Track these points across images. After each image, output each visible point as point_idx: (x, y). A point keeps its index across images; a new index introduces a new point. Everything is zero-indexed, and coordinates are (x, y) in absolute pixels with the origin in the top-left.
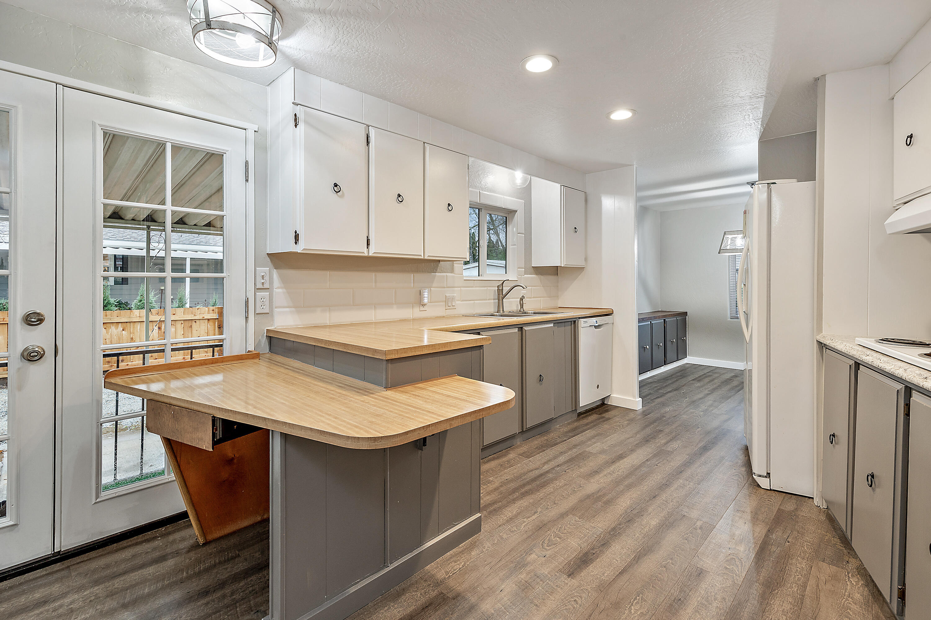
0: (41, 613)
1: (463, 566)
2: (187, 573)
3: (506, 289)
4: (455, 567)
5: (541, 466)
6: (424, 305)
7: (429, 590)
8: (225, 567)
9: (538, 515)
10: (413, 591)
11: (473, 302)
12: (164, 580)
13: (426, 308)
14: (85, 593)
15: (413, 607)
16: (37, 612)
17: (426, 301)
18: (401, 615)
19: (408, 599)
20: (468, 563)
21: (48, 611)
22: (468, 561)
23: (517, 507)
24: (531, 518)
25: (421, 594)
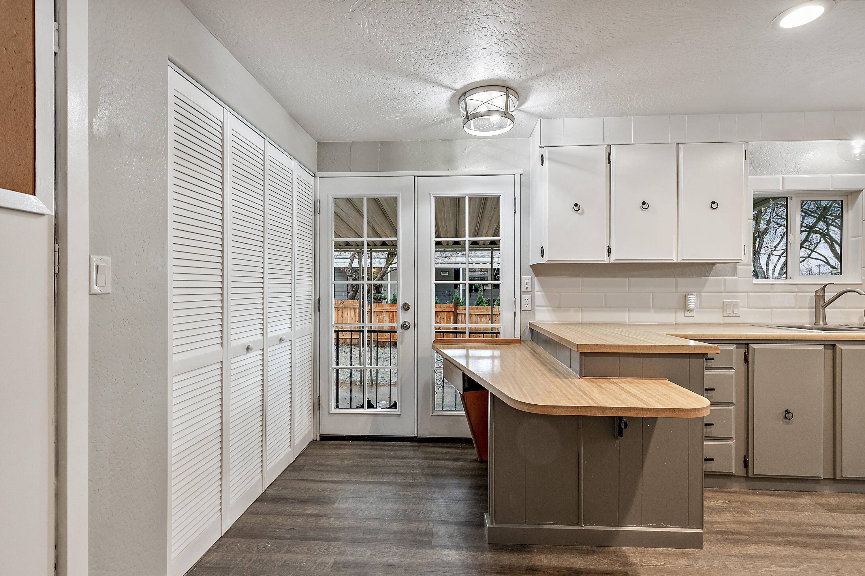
0: (403, 462)
1: (661, 565)
2: (465, 473)
3: (829, 296)
4: (653, 562)
5: (847, 527)
6: (690, 311)
7: (616, 564)
8: (485, 479)
9: (797, 571)
10: (601, 557)
11: (771, 309)
12: (453, 471)
13: (692, 314)
14: (420, 461)
15: (595, 567)
16: (402, 461)
17: (692, 306)
18: (582, 566)
19: (594, 560)
20: (669, 566)
21: (405, 462)
22: (670, 564)
23: (770, 550)
24: (783, 568)
25: (607, 563)
